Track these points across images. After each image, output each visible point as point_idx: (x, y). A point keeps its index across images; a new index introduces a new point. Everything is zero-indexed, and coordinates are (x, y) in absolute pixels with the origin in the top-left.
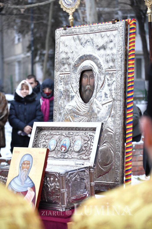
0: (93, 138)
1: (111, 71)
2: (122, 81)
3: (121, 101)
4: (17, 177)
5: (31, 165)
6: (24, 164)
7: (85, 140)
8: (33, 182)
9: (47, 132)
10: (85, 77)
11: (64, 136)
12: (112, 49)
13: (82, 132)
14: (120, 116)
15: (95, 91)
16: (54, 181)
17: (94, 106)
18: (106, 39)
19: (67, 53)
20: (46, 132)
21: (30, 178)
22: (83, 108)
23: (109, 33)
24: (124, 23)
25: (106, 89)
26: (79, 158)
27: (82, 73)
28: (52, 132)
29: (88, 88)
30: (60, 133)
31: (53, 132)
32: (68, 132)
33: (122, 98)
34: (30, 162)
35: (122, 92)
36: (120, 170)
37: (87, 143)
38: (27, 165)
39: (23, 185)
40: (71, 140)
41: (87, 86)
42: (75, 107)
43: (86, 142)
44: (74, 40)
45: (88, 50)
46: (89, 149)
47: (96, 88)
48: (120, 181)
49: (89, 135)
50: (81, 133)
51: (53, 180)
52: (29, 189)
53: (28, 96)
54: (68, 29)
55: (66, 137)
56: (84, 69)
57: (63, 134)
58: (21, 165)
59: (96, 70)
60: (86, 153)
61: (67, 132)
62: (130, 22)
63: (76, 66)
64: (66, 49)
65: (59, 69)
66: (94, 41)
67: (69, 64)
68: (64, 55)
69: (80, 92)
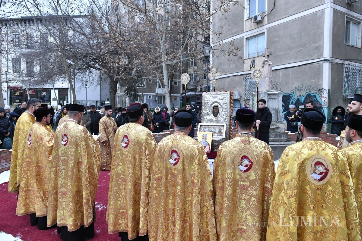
0: (223, 129)
1: (225, 107)
3: (229, 117)
4: (202, 141)
5: (207, 137)
6: (204, 137)
7: (220, 129)
10: (215, 109)
12: (225, 100)
14: (229, 122)
15: (219, 113)
16: (216, 142)
17: (219, 118)
18: (223, 97)
19: (207, 100)
20: (203, 127)
21: (207, 142)
22: (215, 119)
23: (224, 95)
24: (230, 91)
25: (223, 113)
26: (218, 135)
27: (214, 107)
39: (205, 144)
40: (214, 129)
41: (215, 112)
42: (211, 118)
44: (211, 96)
45: (216, 100)
46: (222, 132)
50: (218, 127)
52: (207, 145)
53: (158, 112)
54: (208, 93)
58: (202, 138)
59: (219, 106)
60: (221, 134)
61: (212, 127)
62: (232, 92)
63: (211, 105)
64: (207, 99)
65: (204, 106)
66: (218, 97)
67: (208, 104)
68: (206, 101)
69: (213, 113)
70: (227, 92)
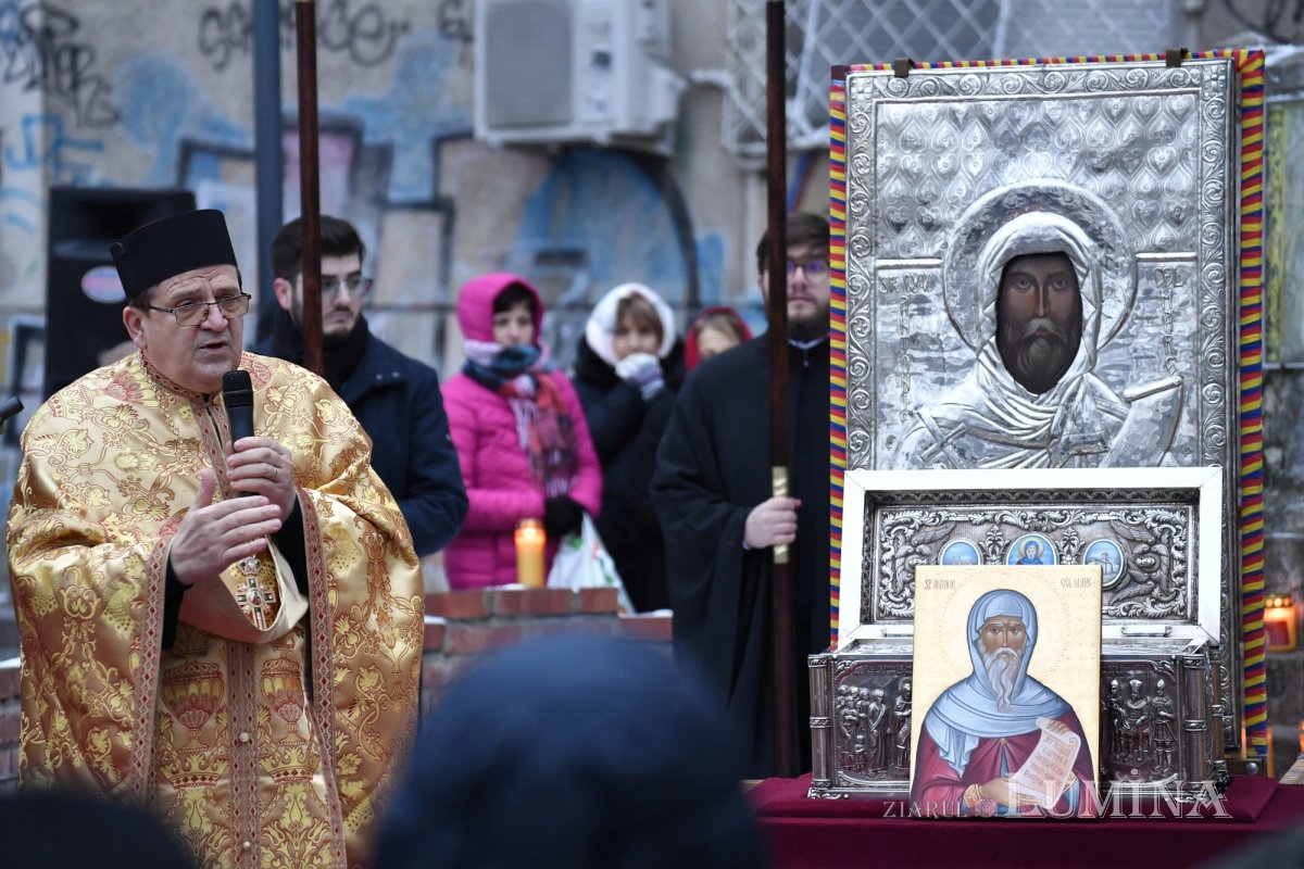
0: (1174, 531)
1: (1166, 260)
2: (1227, 303)
3: (1224, 386)
4: (967, 680)
5: (1030, 631)
6: (995, 630)
7: (1133, 541)
8: (1058, 698)
9: (919, 513)
10: (1023, 283)
11: (1014, 529)
12: (1165, 170)
13: (1111, 510)
14: (1225, 445)
15: (1085, 341)
17: (1086, 407)
18: (1129, 128)
19: (914, 176)
20: (912, 515)
21: (1038, 683)
22: (1028, 413)
23: (1143, 102)
24: (1229, 66)
26: (1124, 614)
28: (944, 515)
29: (1041, 329)
30: (989, 517)
31: (952, 513)
32: (1034, 510)
33: (1227, 373)
34: (1023, 621)
35: (1227, 349)
36: (1233, 665)
37: (1149, 551)
38: (1010, 633)
39: (1010, 711)
40: (1062, 544)
41: (1036, 324)
42: (984, 410)
43: (1144, 547)
44: (958, 122)
45: (1036, 170)
46: (1169, 574)
47: (1089, 328)
48: (1234, 710)
49: (1154, 520)
50: (1108, 514)
51: (1141, 687)
52: (1043, 723)
55: (1028, 530)
56: (1022, 249)
57: (1006, 519)
58: (975, 636)
60: (1156, 592)
61: (1030, 511)
62: (1247, 63)
64: (911, 161)
65: (872, 246)
66: (1070, 132)
67: (931, 227)
68: (894, 187)
69: (1001, 346)
70: (1190, 69)
